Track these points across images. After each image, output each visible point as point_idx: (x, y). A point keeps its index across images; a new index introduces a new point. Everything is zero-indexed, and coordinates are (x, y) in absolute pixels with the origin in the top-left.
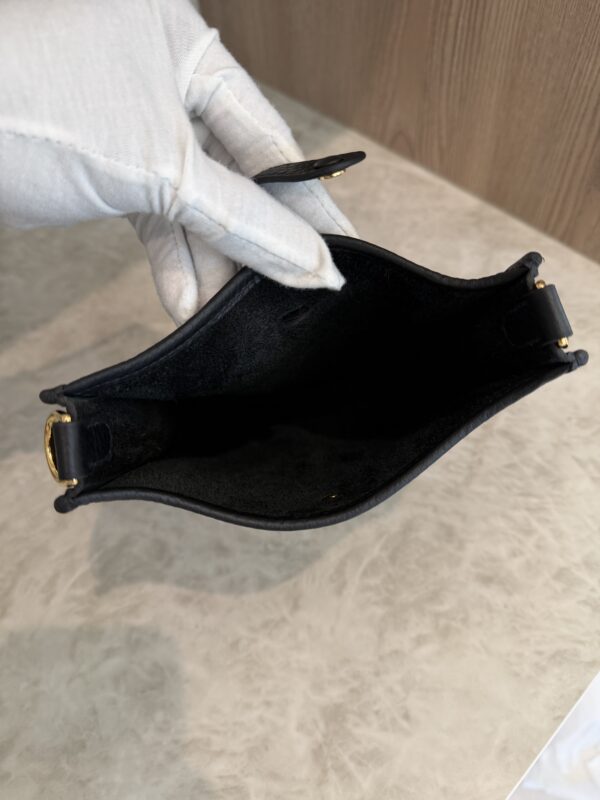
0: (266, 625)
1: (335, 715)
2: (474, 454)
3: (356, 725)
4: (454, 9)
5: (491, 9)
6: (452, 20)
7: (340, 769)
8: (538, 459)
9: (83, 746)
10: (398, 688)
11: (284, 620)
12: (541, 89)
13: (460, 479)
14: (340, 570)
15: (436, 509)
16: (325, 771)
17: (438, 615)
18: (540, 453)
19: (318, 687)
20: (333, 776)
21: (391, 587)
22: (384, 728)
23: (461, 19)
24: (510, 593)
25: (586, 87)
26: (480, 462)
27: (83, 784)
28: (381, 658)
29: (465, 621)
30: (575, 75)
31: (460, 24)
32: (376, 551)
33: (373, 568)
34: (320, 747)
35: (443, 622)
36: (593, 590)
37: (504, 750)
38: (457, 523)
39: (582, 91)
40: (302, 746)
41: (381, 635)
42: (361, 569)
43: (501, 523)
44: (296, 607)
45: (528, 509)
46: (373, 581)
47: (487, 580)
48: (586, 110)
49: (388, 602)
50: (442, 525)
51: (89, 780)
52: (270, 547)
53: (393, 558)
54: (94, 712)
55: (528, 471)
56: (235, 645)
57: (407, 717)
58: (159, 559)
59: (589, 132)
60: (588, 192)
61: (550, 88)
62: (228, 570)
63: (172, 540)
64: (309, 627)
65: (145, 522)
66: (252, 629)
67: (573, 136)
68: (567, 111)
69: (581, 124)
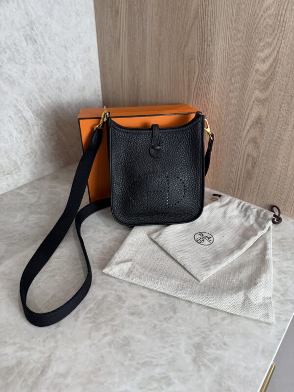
1: (198, 347)
3: (207, 349)
7: (205, 365)
9: (100, 370)
10: (219, 335)
11: (171, 317)
16: (199, 367)
19: (190, 338)
20: (202, 368)
22: (217, 349)
25: (240, 150)
27: (102, 384)
28: (211, 326)
34: (195, 358)
36: (279, 298)
37: (263, 352)
40: (189, 359)
41: (209, 318)
44: (175, 312)
51: (104, 382)
54: (102, 357)
56: (155, 327)
57: (225, 344)
58: (119, 301)
59: (243, 162)
60: (246, 181)
61: (229, 151)
62: (147, 303)
63: (123, 295)
64: (182, 318)
65: (112, 290)
66: (160, 321)
67: (238, 164)
68: (235, 157)
69: (240, 160)
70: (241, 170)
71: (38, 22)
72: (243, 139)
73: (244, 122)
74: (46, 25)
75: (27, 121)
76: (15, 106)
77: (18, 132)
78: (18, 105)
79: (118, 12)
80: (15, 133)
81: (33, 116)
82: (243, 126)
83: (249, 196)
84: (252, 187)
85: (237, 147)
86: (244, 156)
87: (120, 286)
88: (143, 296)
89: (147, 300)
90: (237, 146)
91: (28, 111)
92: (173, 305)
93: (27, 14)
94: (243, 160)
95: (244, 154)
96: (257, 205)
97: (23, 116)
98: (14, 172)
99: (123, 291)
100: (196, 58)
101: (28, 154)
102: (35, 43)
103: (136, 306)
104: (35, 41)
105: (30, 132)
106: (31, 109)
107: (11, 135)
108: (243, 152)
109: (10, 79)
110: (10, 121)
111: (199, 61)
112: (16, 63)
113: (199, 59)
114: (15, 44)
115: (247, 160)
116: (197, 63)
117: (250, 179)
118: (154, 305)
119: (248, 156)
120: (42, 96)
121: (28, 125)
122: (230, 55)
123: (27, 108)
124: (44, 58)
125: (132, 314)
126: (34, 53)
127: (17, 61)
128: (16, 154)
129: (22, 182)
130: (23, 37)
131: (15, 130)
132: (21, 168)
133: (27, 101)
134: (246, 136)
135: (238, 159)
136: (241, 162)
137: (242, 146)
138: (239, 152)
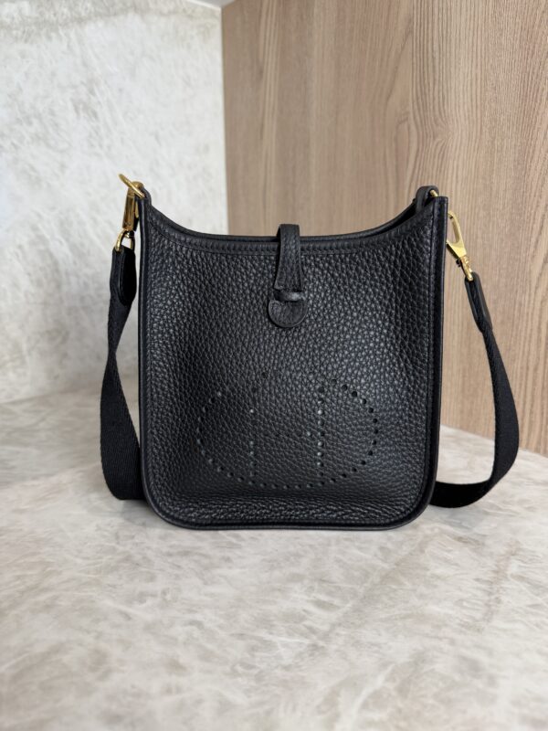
2: (490, 594)
13: (478, 615)
14: (331, 700)
15: (452, 642)
21: (403, 724)
25: (528, 314)
26: (498, 601)
30: (517, 306)
32: (380, 682)
33: (377, 699)
38: (482, 658)
39: (525, 318)
42: (360, 701)
46: (377, 716)
48: (531, 330)
50: (464, 659)
52: (240, 669)
53: (402, 691)
58: (93, 670)
59: (538, 346)
62: (179, 690)
63: (116, 652)
65: (88, 632)
67: (526, 354)
68: (516, 335)
69: (530, 341)
70: (536, 369)
71: (106, 82)
72: (534, 285)
73: (533, 240)
74: (121, 90)
75: (56, 263)
76: (34, 228)
77: (32, 281)
78: (40, 226)
79: (261, 72)
80: (25, 283)
81: (70, 254)
82: (532, 249)
85: (519, 310)
86: (539, 329)
87: (118, 626)
88: (175, 666)
89: (183, 681)
90: (520, 305)
91: (61, 242)
92: (269, 713)
93: (85, 64)
94: (539, 340)
97: (47, 250)
98: (9, 365)
99: (121, 641)
100: (411, 116)
101: (48, 332)
102: (94, 119)
103: (138, 695)
104: (95, 114)
105: (59, 286)
106: (67, 240)
107: (16, 285)
109: (32, 173)
110: (17, 255)
111: (419, 123)
112: (48, 145)
113: (418, 118)
114: (52, 113)
116: (413, 128)
120: (95, 220)
121: (57, 271)
122: (486, 90)
123: (58, 236)
124: (109, 147)
125: (113, 719)
126: (90, 136)
127: (52, 143)
128: (21, 327)
129: (25, 391)
130: (70, 105)
131: (27, 276)
132: (27, 359)
133: (62, 223)
134: (541, 274)
135: (525, 338)
136: (533, 347)
137: (532, 302)
138: (527, 321)
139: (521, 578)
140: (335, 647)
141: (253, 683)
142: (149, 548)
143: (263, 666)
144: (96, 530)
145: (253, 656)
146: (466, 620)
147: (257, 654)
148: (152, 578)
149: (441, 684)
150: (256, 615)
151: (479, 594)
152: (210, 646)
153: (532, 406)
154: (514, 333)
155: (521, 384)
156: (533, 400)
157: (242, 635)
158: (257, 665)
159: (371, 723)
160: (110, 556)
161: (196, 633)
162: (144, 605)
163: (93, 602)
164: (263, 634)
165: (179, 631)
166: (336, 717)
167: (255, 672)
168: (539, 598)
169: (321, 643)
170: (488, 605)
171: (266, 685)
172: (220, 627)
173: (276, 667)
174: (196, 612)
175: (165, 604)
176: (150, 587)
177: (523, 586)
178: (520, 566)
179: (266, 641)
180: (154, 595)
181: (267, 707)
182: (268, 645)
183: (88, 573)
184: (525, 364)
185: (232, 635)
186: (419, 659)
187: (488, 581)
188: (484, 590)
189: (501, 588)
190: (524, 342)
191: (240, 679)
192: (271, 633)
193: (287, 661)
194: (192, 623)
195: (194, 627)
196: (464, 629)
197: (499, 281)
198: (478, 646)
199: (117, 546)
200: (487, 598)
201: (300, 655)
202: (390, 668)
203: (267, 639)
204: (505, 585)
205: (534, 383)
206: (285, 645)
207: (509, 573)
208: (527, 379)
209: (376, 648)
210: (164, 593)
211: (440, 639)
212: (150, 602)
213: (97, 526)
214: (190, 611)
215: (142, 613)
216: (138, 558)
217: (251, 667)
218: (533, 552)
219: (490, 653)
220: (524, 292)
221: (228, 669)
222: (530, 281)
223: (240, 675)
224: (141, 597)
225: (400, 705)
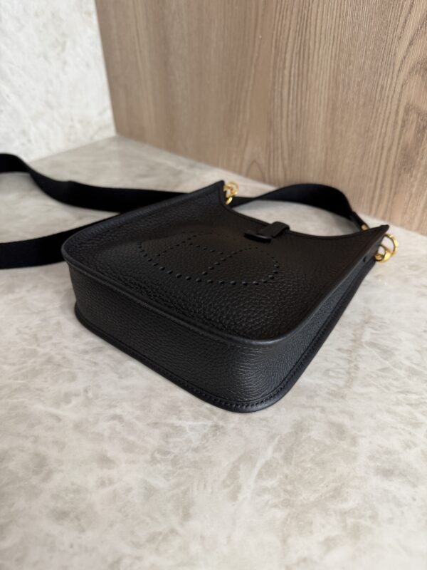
0: (152, 539)
2: (350, 362)
4: (288, 64)
5: (313, 58)
6: (286, 72)
8: (407, 363)
11: (173, 531)
12: (355, 106)
13: (341, 383)
14: (233, 474)
15: (323, 410)
17: (344, 514)
18: (407, 358)
21: (289, 488)
23: (293, 69)
24: (415, 486)
25: (388, 97)
26: (357, 368)
29: (373, 517)
31: (293, 73)
32: (269, 453)
33: (268, 470)
35: (350, 521)
38: (346, 421)
39: (385, 101)
41: (284, 541)
42: (256, 471)
43: (388, 418)
44: (186, 516)
45: (411, 405)
46: (270, 483)
47: (387, 473)
48: (390, 113)
49: (287, 504)
50: (332, 424)
52: (158, 456)
53: (287, 459)
55: (402, 373)
58: (36, 473)
59: (394, 129)
60: (399, 175)
61: (361, 103)
62: (111, 482)
63: (53, 453)
64: (202, 537)
65: (26, 437)
66: (137, 545)
67: (383, 135)
68: (376, 117)
69: (387, 124)
70: (390, 149)
72: (397, 68)
73: (402, 20)
82: (399, 30)
83: (405, 213)
84: (414, 190)
86: (397, 112)
87: (51, 429)
88: (105, 461)
89: (113, 473)
90: (382, 87)
92: (185, 492)
94: (396, 122)
95: (398, 107)
96: (422, 234)
99: (56, 443)
103: (77, 491)
108: (395, 102)
115: (404, 121)
117: (409, 170)
118: (129, 490)
119: (407, 111)
125: (61, 516)
134: (405, 57)
135: (383, 120)
136: (390, 129)
137: (394, 85)
138: (387, 104)
139: (373, 345)
140: (232, 425)
141: (170, 468)
142: (66, 347)
143: (176, 451)
144: (17, 334)
145: (167, 442)
146: (333, 389)
147: (171, 440)
148: (73, 378)
149: (316, 449)
150: (166, 402)
151: (341, 363)
152: (131, 438)
153: (383, 182)
154: (374, 115)
155: (375, 162)
156: (384, 177)
157: (156, 423)
158: (172, 450)
159: (264, 490)
160: (33, 360)
161: (118, 427)
162: (70, 405)
163: (25, 407)
164: (174, 420)
165: (104, 427)
166: (238, 489)
167: (170, 457)
168: (387, 362)
169: (221, 423)
170: (349, 373)
171: (181, 468)
172: (138, 418)
173: (188, 450)
174: (115, 406)
175: (88, 402)
176: (73, 387)
177: (375, 352)
178: (372, 334)
179: (176, 427)
180: (77, 395)
181: (183, 488)
182: (178, 430)
183: (16, 379)
184: (381, 144)
185: (148, 425)
186: (299, 428)
187: (348, 350)
188: (345, 359)
189: (359, 355)
190: (382, 124)
191: (159, 465)
192: (180, 419)
193: (195, 444)
194: (114, 417)
195: (116, 422)
196: (331, 397)
197: (364, 62)
198: (343, 412)
199: (38, 349)
200: (347, 366)
201: (205, 436)
202: (276, 440)
203: (178, 425)
204: (362, 352)
205: (387, 162)
206: (192, 429)
207: (363, 340)
208: (381, 158)
209: (264, 423)
210: (86, 391)
211: (313, 408)
212: (74, 401)
213: (17, 329)
214: (110, 406)
215: (70, 413)
216: (58, 358)
217: (166, 453)
218: (381, 318)
219: (351, 416)
220: (387, 75)
221: (148, 457)
222: (394, 64)
223: (159, 462)
224: (67, 398)
225: (287, 471)
